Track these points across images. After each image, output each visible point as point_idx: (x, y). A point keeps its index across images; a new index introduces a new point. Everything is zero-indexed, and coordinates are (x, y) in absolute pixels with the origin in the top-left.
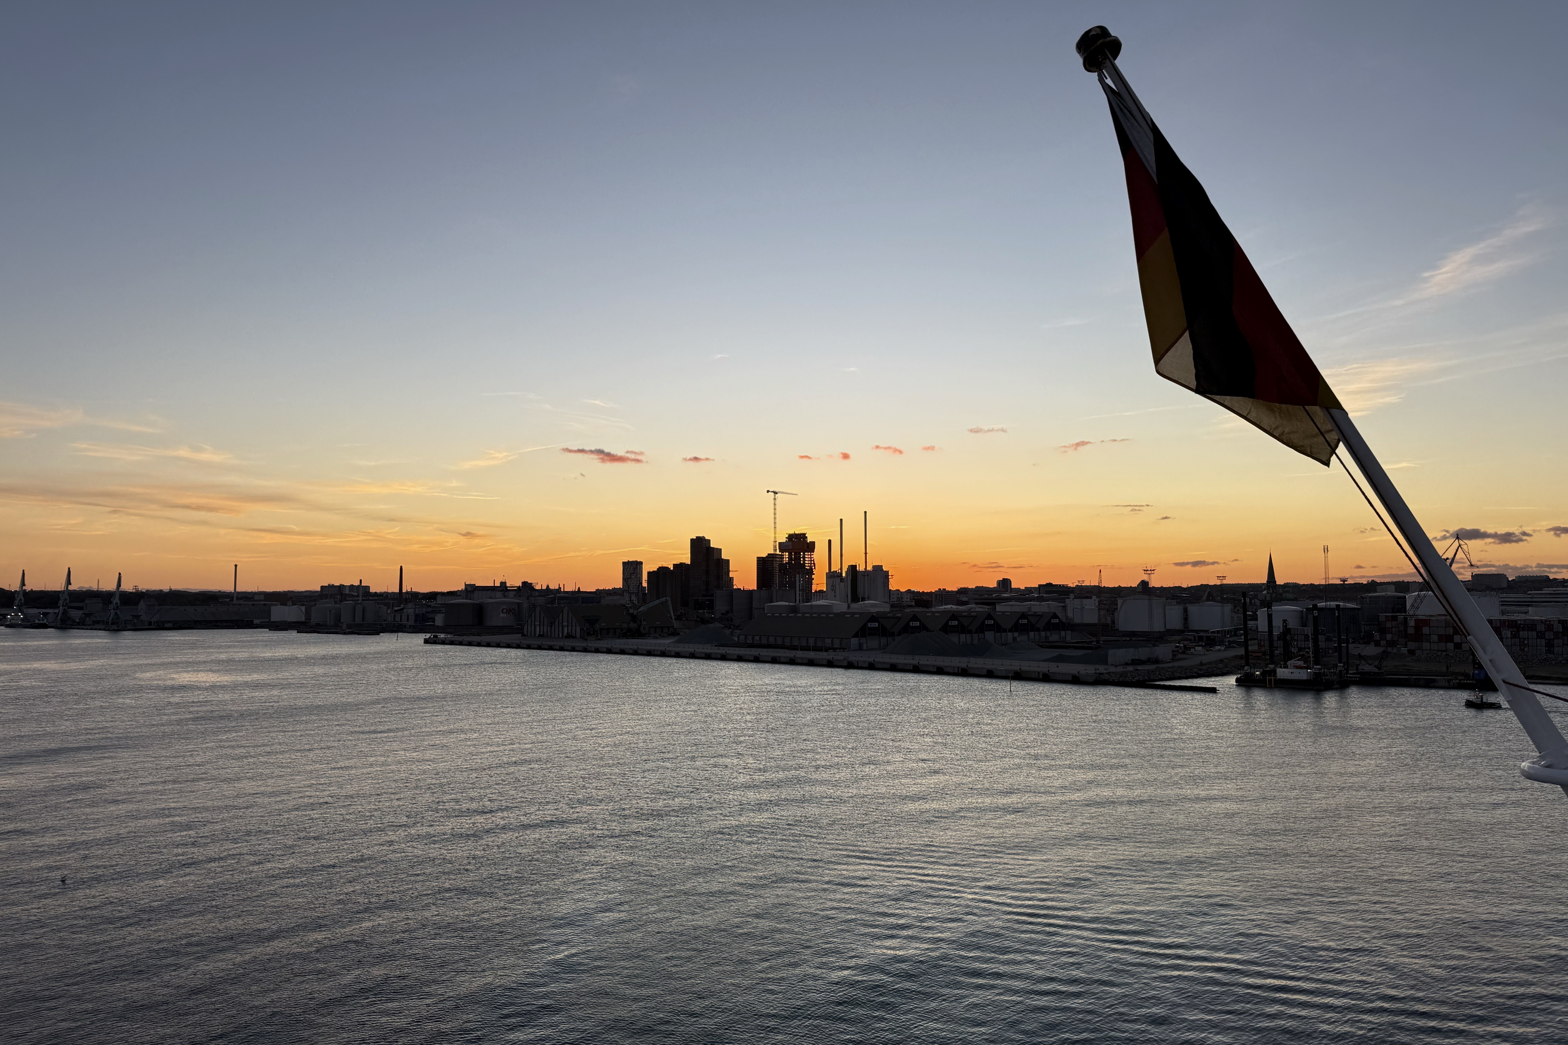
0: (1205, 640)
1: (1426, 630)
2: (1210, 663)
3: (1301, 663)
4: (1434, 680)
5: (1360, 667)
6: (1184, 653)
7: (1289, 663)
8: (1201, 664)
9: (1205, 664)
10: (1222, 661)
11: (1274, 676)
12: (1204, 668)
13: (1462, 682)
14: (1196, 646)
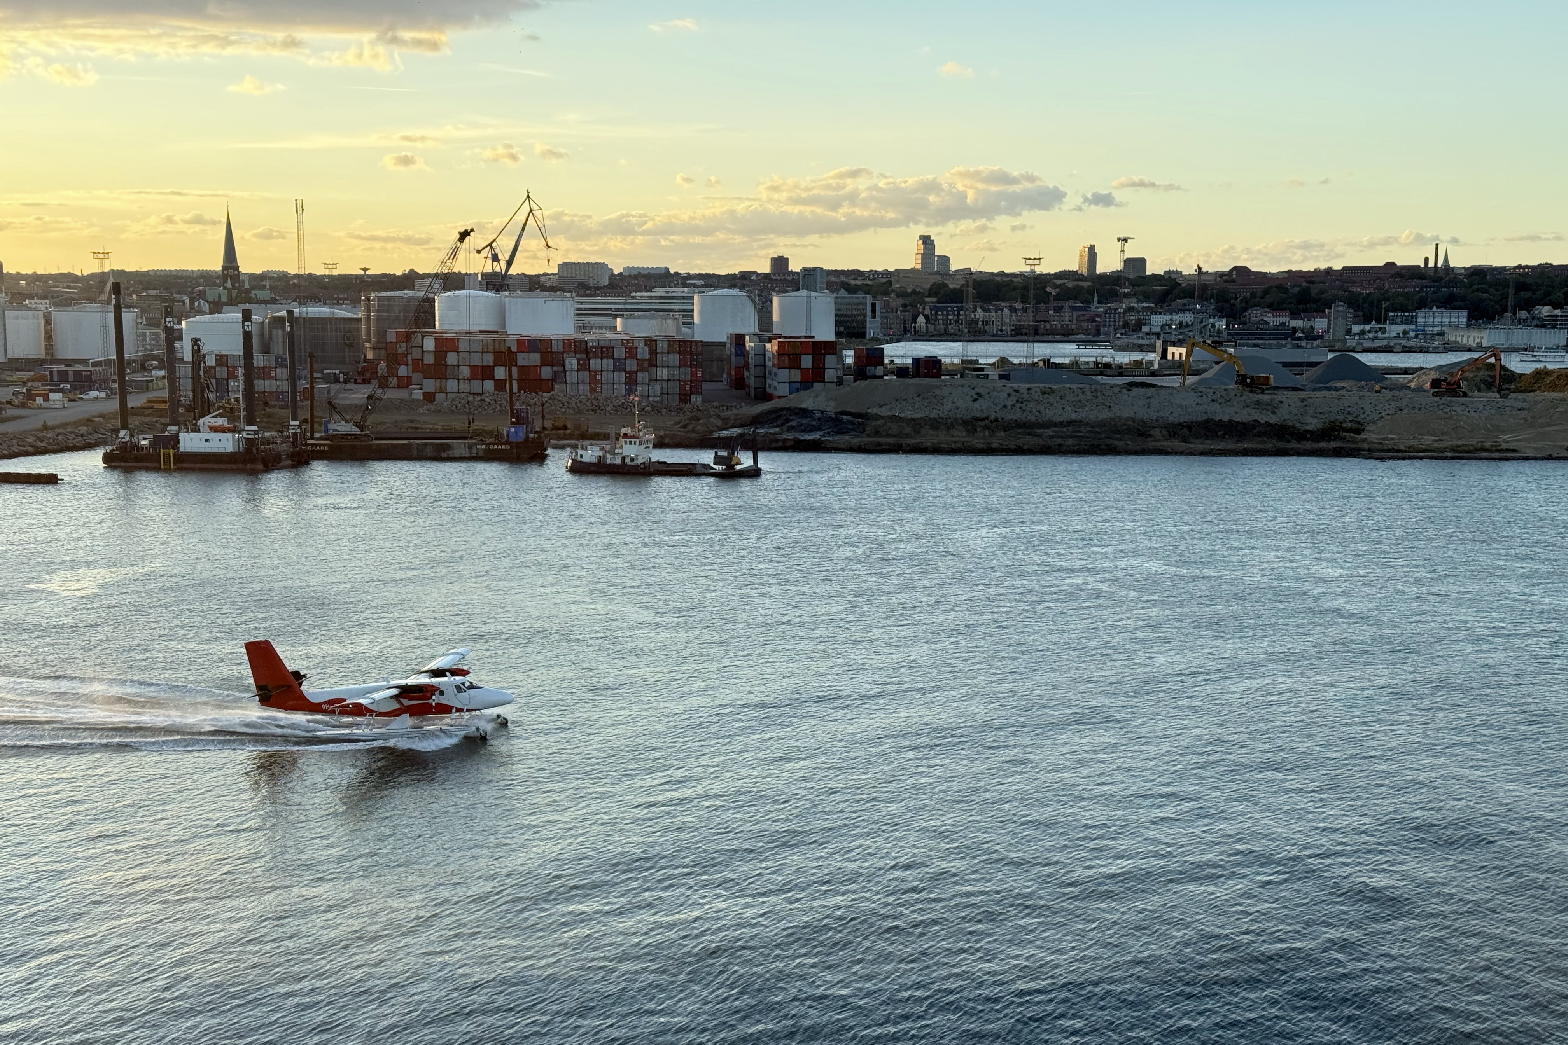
0: (71, 378)
1: (452, 359)
2: (64, 425)
3: (222, 422)
4: (448, 447)
5: (332, 426)
6: (23, 405)
7: (201, 422)
8: (45, 427)
9: (53, 428)
10: (89, 421)
11: (173, 448)
12: (50, 434)
13: (491, 447)
14: (51, 391)
